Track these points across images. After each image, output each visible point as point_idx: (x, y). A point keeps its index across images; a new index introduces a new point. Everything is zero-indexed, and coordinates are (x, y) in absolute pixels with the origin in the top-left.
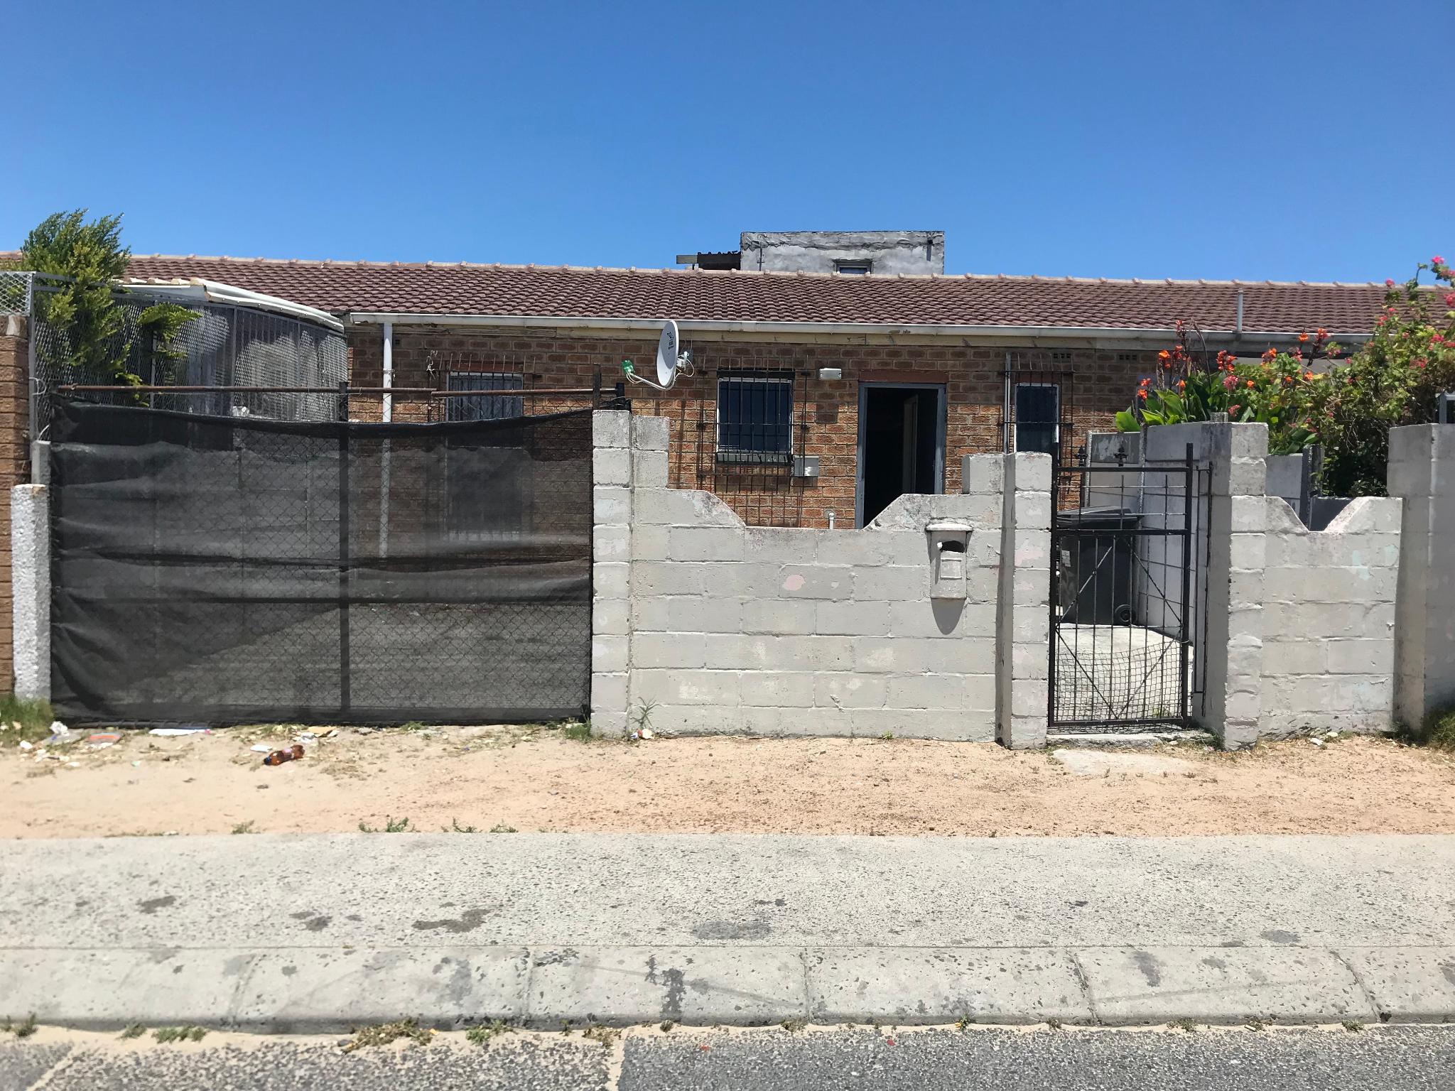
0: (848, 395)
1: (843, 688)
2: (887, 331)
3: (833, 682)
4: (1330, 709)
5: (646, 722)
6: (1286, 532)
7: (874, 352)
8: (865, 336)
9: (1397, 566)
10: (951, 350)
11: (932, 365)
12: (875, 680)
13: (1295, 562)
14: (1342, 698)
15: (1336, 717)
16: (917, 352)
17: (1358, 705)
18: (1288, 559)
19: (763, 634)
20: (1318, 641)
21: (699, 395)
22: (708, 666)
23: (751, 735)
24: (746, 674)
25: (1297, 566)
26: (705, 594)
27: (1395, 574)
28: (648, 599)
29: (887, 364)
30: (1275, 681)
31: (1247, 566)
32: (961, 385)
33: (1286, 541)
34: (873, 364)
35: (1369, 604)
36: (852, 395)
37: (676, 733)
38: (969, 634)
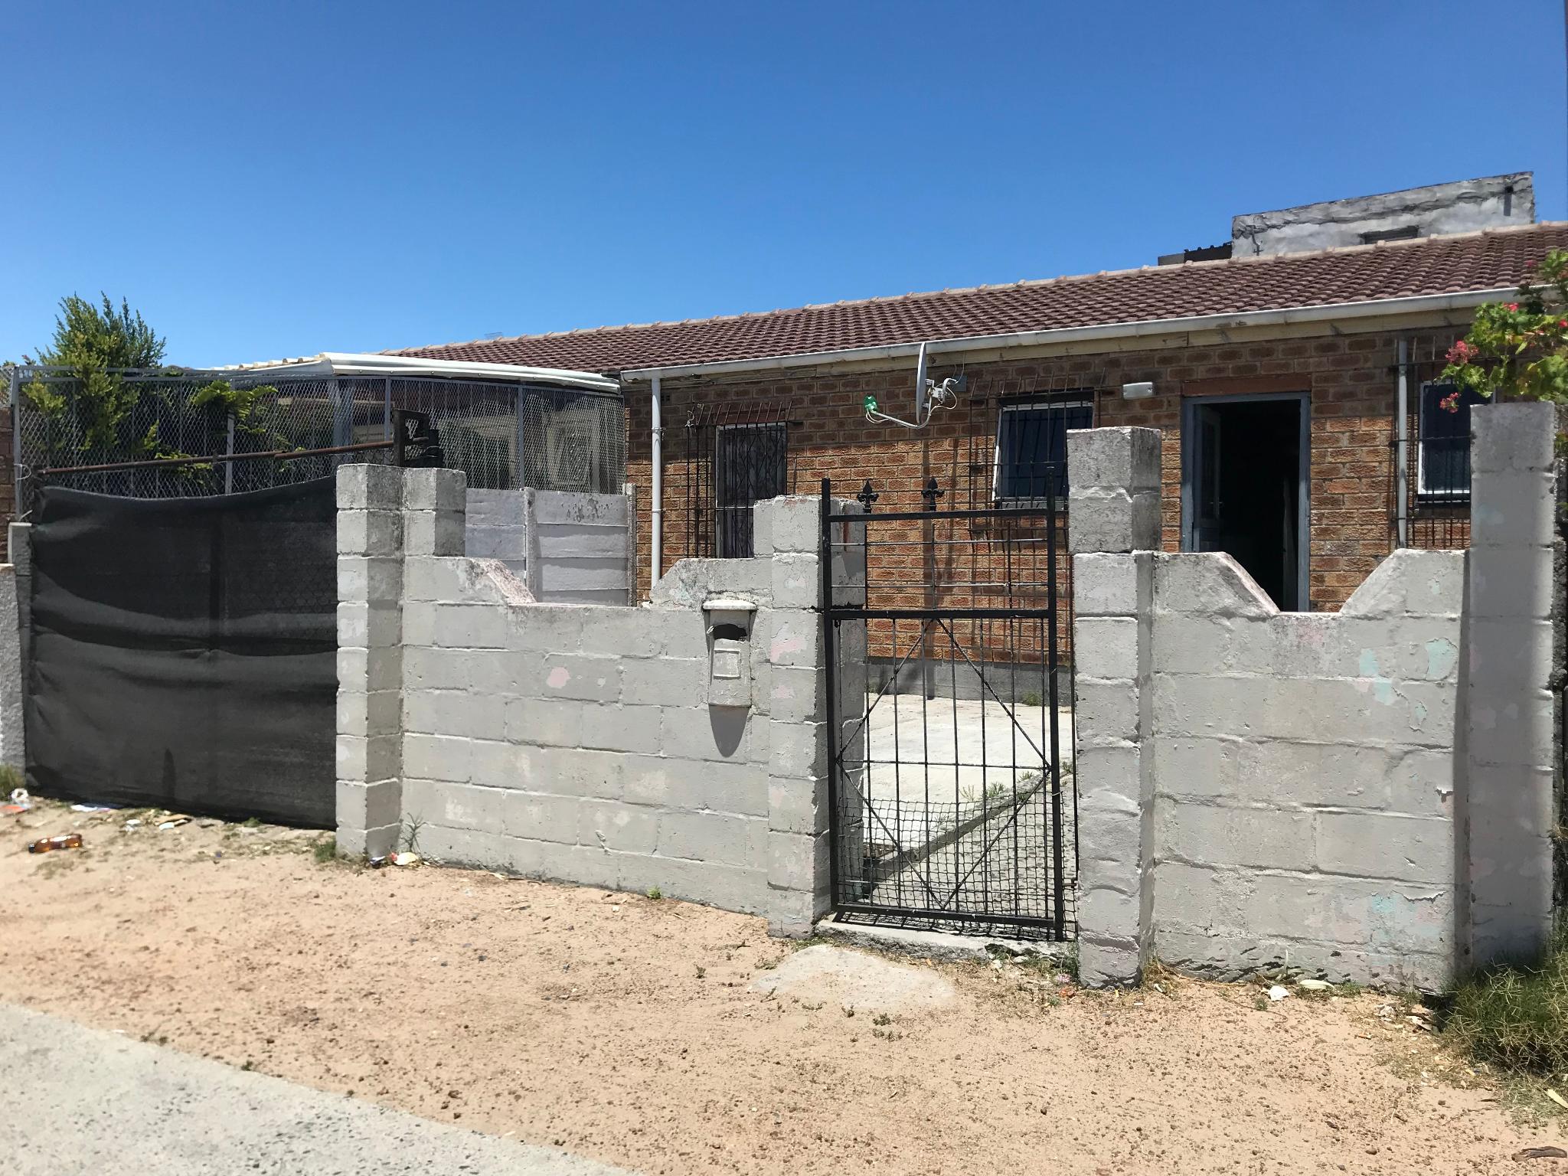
0: (1167, 416)
1: (610, 822)
2: (1213, 326)
3: (599, 814)
4: (1322, 936)
5: (415, 843)
6: (1228, 614)
7: (1202, 355)
8: (1187, 335)
9: (1453, 680)
10: (1314, 343)
11: (1286, 366)
12: (645, 815)
13: (1245, 668)
14: (1347, 919)
15: (1336, 954)
16: (1263, 350)
17: (1380, 937)
18: (1233, 661)
19: (528, 743)
20: (1295, 810)
21: (973, 431)
22: (474, 780)
23: (512, 874)
24: (510, 795)
25: (1251, 675)
26: (470, 689)
27: (1450, 695)
28: (418, 693)
29: (1219, 370)
30: (1214, 875)
31: (1103, 672)
32: (1332, 391)
33: (1229, 630)
34: (1200, 371)
35: (1397, 749)
36: (1172, 416)
37: (442, 862)
38: (754, 758)
